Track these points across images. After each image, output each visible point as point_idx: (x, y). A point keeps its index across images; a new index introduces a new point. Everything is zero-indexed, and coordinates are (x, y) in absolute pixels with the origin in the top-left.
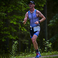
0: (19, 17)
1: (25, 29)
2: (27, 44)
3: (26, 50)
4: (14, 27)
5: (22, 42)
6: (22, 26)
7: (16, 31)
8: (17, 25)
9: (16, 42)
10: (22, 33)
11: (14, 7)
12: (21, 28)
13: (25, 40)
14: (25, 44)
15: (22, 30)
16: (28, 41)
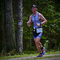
0: (49, 22)
1: (54, 31)
2: (56, 42)
3: (55, 48)
4: (45, 29)
5: (52, 41)
6: (52, 29)
7: (47, 32)
8: (48, 28)
9: (47, 41)
10: (52, 34)
11: (45, 13)
12: (51, 30)
13: (54, 40)
14: (54, 43)
15: (52, 31)
16: (56, 40)
